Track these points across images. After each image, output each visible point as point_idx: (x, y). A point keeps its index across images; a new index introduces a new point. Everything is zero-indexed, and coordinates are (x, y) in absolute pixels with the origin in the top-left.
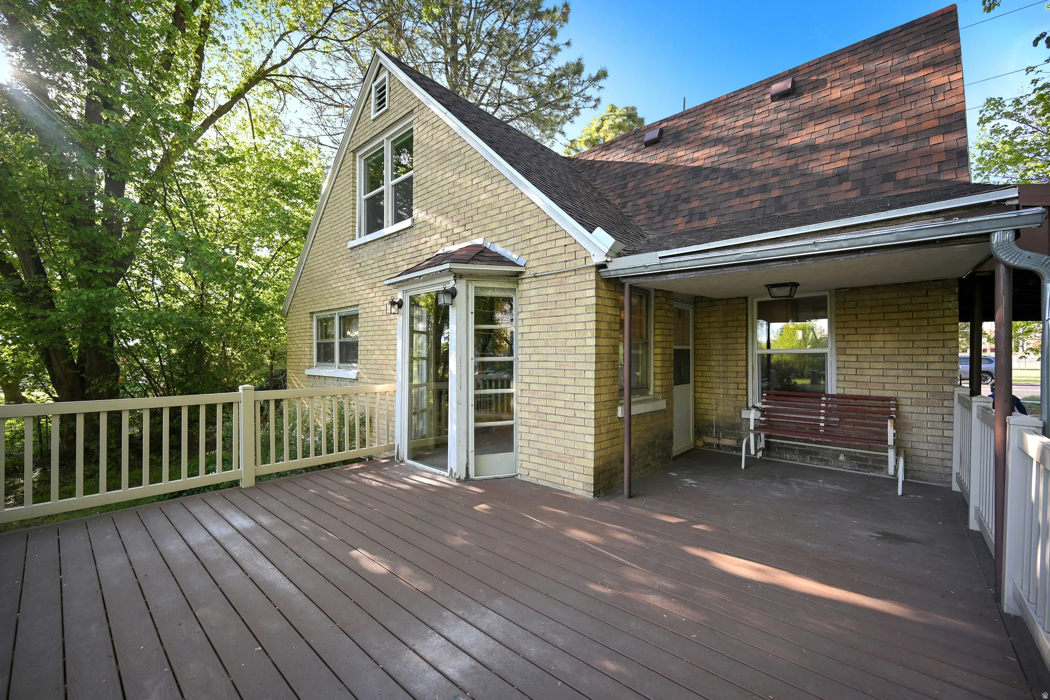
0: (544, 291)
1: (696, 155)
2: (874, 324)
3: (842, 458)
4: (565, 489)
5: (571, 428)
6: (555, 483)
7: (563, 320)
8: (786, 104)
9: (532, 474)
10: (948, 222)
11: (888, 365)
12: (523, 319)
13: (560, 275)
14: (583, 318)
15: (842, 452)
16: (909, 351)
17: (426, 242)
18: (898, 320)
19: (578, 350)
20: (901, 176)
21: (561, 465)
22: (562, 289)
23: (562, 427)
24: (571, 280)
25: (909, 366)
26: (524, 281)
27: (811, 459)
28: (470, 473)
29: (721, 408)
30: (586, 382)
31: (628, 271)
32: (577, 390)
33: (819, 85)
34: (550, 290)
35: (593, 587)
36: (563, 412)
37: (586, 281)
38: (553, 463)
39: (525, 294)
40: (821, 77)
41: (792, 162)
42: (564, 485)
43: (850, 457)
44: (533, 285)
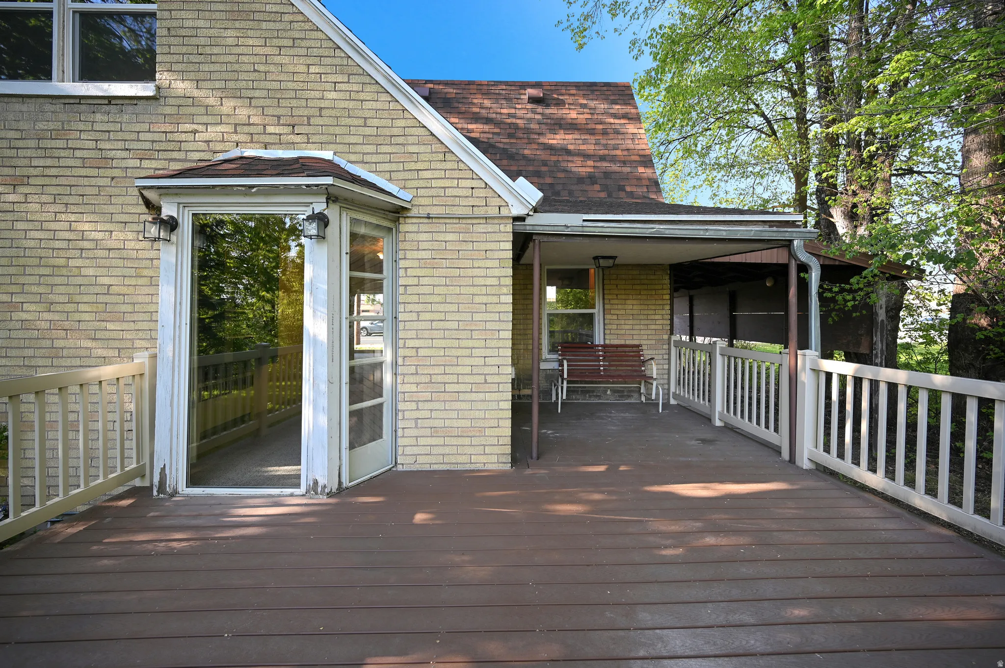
0: (441, 237)
1: (471, 126)
2: (627, 292)
3: (609, 392)
4: (472, 467)
5: (481, 396)
6: (457, 464)
7: (470, 272)
8: (540, 109)
9: (421, 460)
10: (771, 229)
11: (635, 322)
12: (406, 268)
13: (464, 221)
14: (497, 272)
15: (608, 388)
16: (646, 312)
17: (195, 132)
18: (640, 290)
19: (490, 308)
20: (628, 189)
21: (467, 441)
22: (467, 237)
23: (468, 396)
24: (481, 228)
25: (646, 322)
26: (409, 221)
27: (590, 396)
28: (343, 480)
29: (521, 362)
30: (501, 344)
31: (547, 228)
32: (488, 352)
33: (560, 104)
34: (450, 237)
35: (665, 552)
36: (468, 379)
37: (500, 232)
38: (454, 441)
39: (409, 237)
40: (561, 97)
41: (554, 158)
42: (471, 463)
43: (614, 391)
44: (423, 228)
